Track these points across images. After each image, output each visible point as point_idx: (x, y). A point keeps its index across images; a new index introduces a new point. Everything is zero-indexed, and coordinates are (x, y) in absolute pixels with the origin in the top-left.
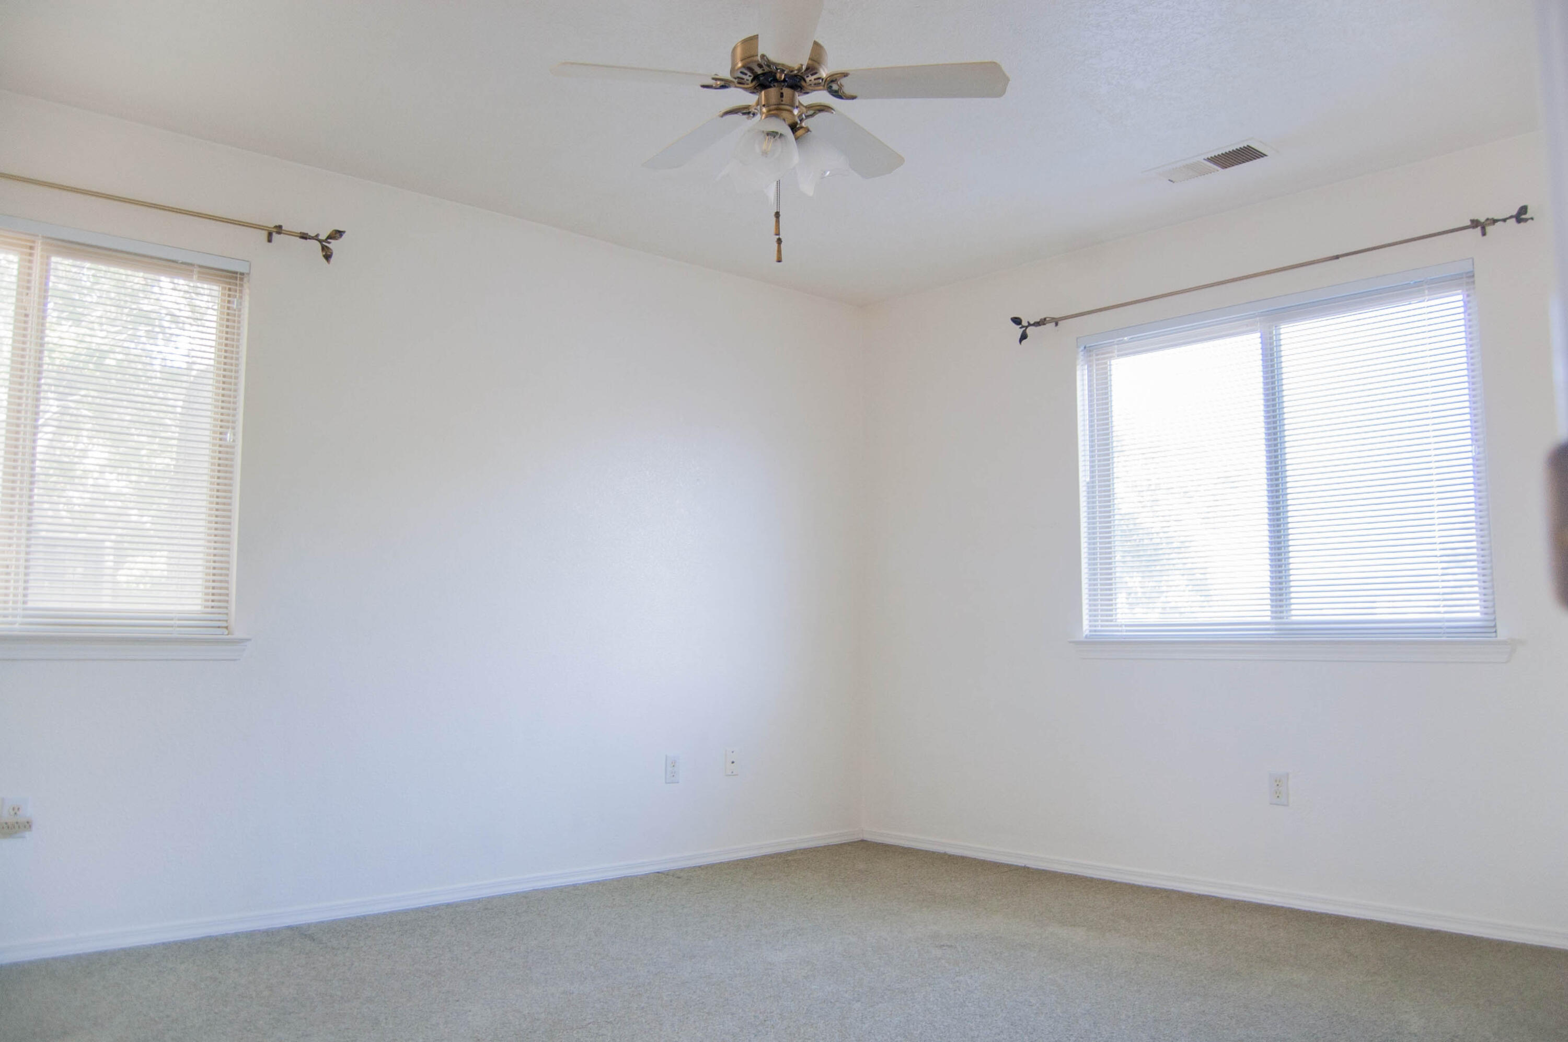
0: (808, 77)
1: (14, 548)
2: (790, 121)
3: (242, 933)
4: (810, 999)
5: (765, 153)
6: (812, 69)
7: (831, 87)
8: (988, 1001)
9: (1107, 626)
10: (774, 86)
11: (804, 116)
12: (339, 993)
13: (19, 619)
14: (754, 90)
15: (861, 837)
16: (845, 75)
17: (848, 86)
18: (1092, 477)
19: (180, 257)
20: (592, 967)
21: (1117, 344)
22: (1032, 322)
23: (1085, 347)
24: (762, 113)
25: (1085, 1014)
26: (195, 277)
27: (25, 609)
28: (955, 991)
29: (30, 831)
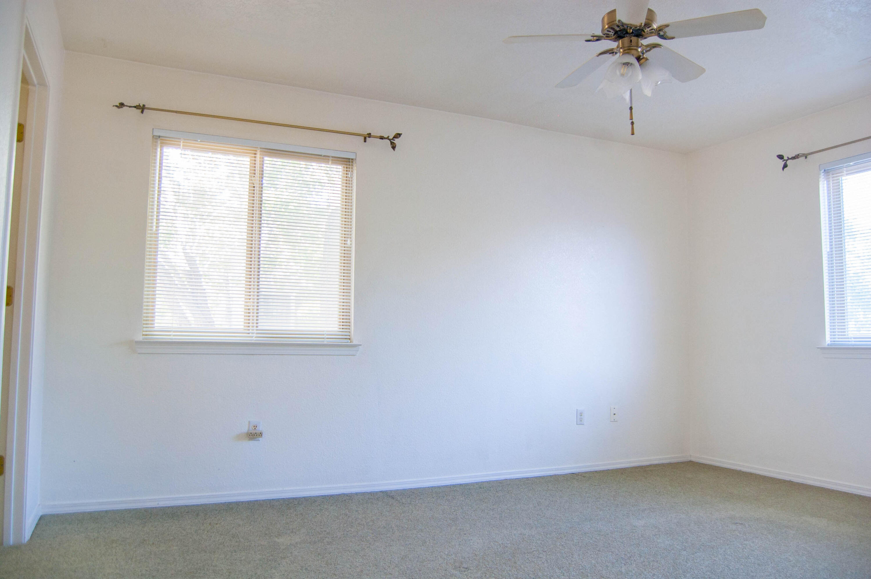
0: (646, 29)
1: (251, 300)
2: (636, 55)
3: (359, 493)
4: (656, 547)
5: (622, 75)
6: (648, 25)
7: (659, 33)
8: (763, 557)
9: (842, 338)
10: (627, 36)
11: (644, 51)
12: (406, 526)
13: (255, 335)
14: (615, 40)
15: (689, 459)
16: (667, 26)
17: (669, 32)
18: (831, 248)
19: (323, 153)
20: (536, 522)
21: (845, 167)
22: (790, 157)
23: (825, 170)
24: (620, 52)
25: (824, 569)
26: (330, 162)
27: (257, 330)
28: (743, 549)
29: (262, 437)
